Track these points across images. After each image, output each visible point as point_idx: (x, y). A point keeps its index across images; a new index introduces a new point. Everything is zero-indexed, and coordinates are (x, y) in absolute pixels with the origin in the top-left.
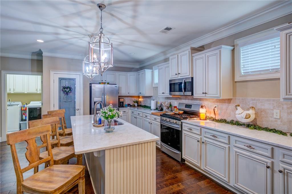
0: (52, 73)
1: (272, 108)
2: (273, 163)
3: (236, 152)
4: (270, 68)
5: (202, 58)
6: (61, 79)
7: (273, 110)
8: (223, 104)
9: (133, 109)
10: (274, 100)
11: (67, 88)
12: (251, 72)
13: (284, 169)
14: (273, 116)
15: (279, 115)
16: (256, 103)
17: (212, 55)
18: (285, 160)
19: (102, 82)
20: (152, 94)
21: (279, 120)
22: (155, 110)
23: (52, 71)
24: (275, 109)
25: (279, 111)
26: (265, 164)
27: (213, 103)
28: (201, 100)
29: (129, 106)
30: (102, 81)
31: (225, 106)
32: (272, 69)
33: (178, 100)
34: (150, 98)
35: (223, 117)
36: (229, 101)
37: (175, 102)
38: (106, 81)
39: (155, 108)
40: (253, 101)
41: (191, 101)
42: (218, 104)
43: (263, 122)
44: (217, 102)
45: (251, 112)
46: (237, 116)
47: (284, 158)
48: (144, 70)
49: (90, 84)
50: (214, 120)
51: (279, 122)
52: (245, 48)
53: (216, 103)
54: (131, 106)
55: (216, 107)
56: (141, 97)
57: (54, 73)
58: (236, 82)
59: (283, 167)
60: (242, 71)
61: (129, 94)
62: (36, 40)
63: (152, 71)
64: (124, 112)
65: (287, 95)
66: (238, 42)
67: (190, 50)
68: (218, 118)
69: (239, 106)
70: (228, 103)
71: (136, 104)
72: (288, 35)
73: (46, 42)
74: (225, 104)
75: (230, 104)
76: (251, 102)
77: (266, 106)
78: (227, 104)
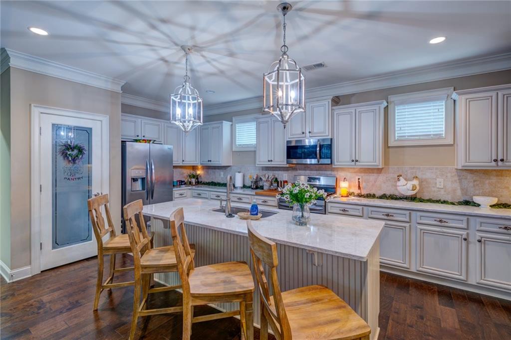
0: (36, 111)
1: (435, 177)
2: (468, 234)
3: (421, 230)
4: (432, 133)
5: (350, 113)
6: (56, 128)
7: (436, 179)
8: (370, 174)
9: (196, 188)
10: (436, 169)
11: (73, 149)
12: (408, 136)
13: (482, 238)
14: (436, 186)
15: (442, 184)
16: (416, 172)
17: (367, 111)
18: (482, 228)
19: (143, 138)
20: (231, 163)
21: (442, 190)
22: (242, 188)
23: (34, 106)
24: (438, 178)
25: (443, 179)
26: (459, 237)
27: (354, 174)
28: (334, 171)
29: (182, 184)
30: (138, 136)
31: (372, 177)
32: (434, 135)
33: (290, 172)
34: (225, 169)
35: (371, 190)
36: (379, 171)
37: (284, 175)
38: (144, 136)
39: (242, 186)
40: (412, 170)
41: (315, 172)
42: (363, 174)
43: (425, 194)
44: (361, 172)
45: (416, 182)
46: (399, 188)
47: (481, 226)
48: (220, 122)
49: (122, 141)
50: (360, 196)
51: (442, 192)
52: (401, 107)
53: (359, 174)
54: (185, 184)
55: (359, 179)
56: (200, 167)
57: (41, 113)
58: (389, 147)
59: (480, 236)
60: (396, 135)
61: (184, 162)
62: (28, 28)
63: (232, 125)
64: (181, 195)
65: (466, 162)
66: (392, 98)
67: (330, 101)
68: (364, 192)
69: (401, 176)
70: (377, 173)
71: (193, 180)
72: (468, 100)
73: (52, 36)
74: (373, 174)
75: (380, 175)
76: (409, 172)
77: (428, 175)
78: (375, 175)
